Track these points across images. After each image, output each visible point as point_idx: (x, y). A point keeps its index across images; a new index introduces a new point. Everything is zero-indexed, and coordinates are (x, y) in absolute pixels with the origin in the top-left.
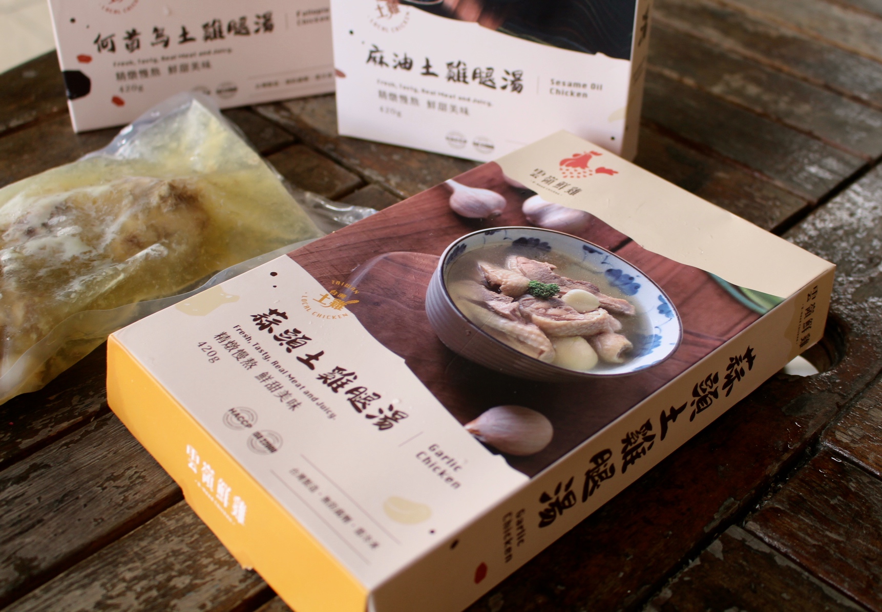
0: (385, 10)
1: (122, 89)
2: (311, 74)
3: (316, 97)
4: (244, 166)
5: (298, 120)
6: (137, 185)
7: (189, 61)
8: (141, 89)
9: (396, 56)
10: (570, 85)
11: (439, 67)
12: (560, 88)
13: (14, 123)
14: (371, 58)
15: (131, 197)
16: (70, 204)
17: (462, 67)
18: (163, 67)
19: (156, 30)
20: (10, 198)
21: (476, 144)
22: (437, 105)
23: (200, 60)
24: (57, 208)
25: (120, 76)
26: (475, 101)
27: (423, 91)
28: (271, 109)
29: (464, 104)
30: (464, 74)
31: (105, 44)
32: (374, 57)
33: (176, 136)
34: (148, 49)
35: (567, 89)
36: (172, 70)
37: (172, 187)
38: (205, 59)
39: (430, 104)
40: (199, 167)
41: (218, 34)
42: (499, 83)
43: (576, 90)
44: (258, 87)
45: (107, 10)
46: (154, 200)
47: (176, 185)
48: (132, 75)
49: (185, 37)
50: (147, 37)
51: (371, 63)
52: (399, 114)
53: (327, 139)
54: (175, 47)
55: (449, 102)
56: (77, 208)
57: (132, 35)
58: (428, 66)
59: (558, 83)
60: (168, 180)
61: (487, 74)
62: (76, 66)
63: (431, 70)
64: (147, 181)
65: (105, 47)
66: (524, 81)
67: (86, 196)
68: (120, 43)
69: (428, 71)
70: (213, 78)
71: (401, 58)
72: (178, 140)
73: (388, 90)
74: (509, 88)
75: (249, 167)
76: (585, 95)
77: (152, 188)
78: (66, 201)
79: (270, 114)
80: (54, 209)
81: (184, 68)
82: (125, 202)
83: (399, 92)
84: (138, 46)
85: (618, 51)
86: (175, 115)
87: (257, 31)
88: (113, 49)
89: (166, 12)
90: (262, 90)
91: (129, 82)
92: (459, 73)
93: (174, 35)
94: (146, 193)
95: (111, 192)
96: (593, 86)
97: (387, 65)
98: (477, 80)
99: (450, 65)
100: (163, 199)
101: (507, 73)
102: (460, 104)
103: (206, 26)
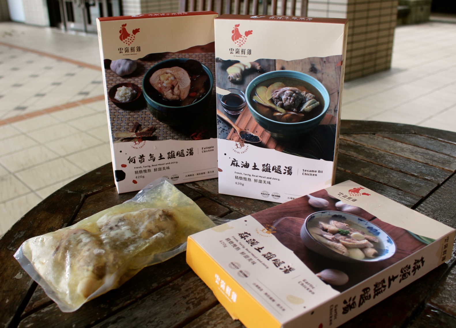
0: (239, 146)
1: (137, 177)
2: (206, 171)
3: (207, 180)
4: (188, 204)
5: (202, 189)
6: (150, 211)
7: (162, 166)
8: (143, 177)
9: (243, 162)
10: (310, 171)
11: (260, 166)
12: (307, 172)
13: (95, 191)
14: (233, 164)
15: (148, 216)
16: (125, 218)
17: (268, 166)
18: (152, 169)
19: (150, 155)
20: (101, 216)
21: (273, 195)
22: (258, 181)
23: (166, 166)
24: (120, 219)
25: (136, 172)
26: (273, 179)
27: (253, 175)
28: (191, 185)
29: (269, 180)
30: (269, 168)
31: (132, 160)
32: (234, 163)
33: (159, 193)
34: (147, 162)
35: (309, 173)
36: (155, 170)
37: (163, 211)
38: (167, 165)
39: (255, 180)
40: (170, 205)
41: (173, 156)
42: (283, 171)
43: (312, 173)
44: (186, 176)
45: (134, 147)
46: (157, 216)
47: (164, 211)
48: (141, 172)
49: (161, 158)
50: (147, 157)
51: (233, 166)
52: (243, 185)
53: (214, 195)
54: (157, 161)
55: (263, 179)
56: (128, 220)
57: (142, 157)
58: (255, 166)
59: (306, 171)
60: (161, 209)
61: (278, 168)
62: (121, 168)
63: (256, 167)
64: (153, 210)
65: (131, 161)
66: (293, 170)
67: (130, 215)
68: (137, 160)
69: (255, 168)
70: (170, 173)
71: (245, 163)
72: (161, 195)
73: (239, 175)
74: (287, 173)
75: (190, 205)
76: (316, 175)
77: (155, 212)
78: (123, 217)
79: (191, 186)
80: (119, 220)
81: (160, 169)
82: (146, 217)
83: (243, 176)
84: (144, 161)
85: (328, 158)
86: (159, 186)
87: (187, 155)
88: (134, 162)
89: (155, 148)
90: (188, 177)
91: (140, 175)
92: (267, 167)
93: (157, 157)
94: (154, 214)
95: (140, 214)
96: (319, 172)
97: (239, 166)
98: (274, 171)
99: (263, 165)
100: (160, 216)
101: (286, 167)
102: (267, 180)
103: (168, 153)
